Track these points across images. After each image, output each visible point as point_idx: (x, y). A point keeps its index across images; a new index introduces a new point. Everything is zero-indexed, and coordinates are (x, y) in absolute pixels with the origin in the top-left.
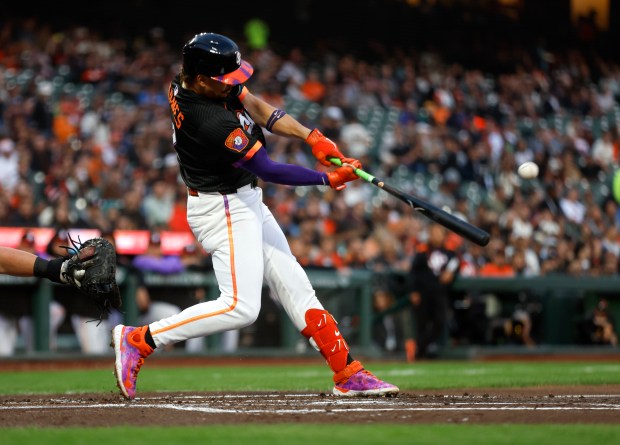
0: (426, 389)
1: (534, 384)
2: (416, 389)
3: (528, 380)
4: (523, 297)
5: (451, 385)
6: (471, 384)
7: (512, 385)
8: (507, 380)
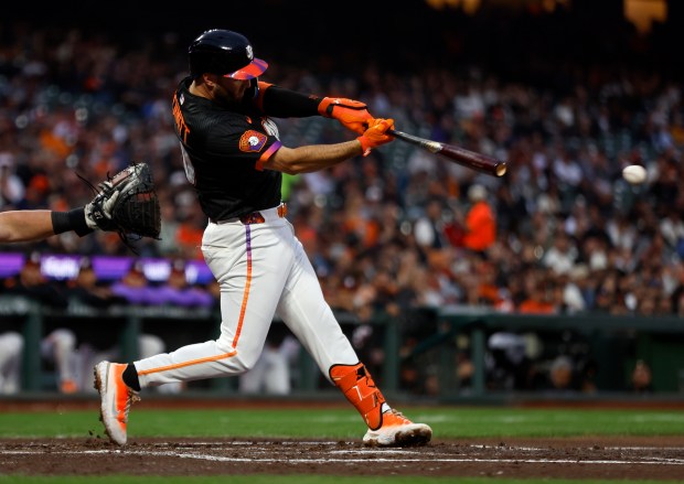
0: (458, 438)
1: (578, 434)
2: (446, 437)
3: (570, 429)
4: (567, 337)
5: (485, 434)
6: (507, 433)
7: (553, 435)
8: (548, 429)
